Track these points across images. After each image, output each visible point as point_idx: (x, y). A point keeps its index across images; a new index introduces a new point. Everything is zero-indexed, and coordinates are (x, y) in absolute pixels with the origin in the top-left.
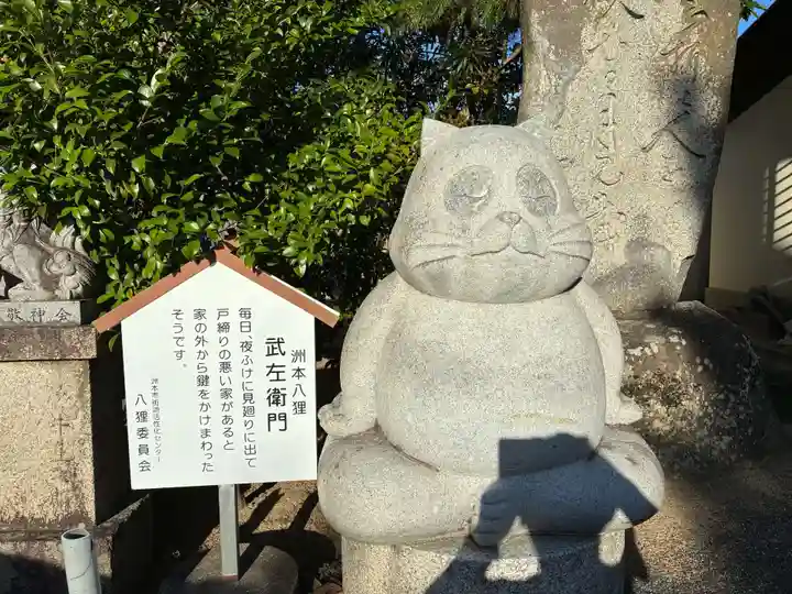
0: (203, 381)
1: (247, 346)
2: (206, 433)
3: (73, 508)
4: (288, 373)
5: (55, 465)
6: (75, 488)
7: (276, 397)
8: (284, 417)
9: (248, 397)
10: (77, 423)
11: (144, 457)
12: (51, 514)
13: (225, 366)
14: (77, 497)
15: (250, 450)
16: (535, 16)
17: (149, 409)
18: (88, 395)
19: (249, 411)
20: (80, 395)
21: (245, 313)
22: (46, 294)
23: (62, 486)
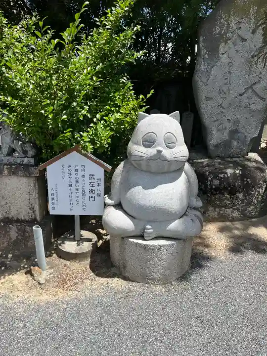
0: (70, 185)
1: (83, 176)
2: (71, 200)
3: (33, 218)
4: (96, 185)
5: (28, 205)
6: (34, 212)
7: (92, 191)
8: (94, 197)
9: (84, 191)
10: (34, 194)
11: (53, 206)
12: (27, 218)
13: (77, 182)
14: (34, 214)
15: (84, 206)
16: (201, 39)
17: (54, 192)
18: (37, 186)
19: (84, 195)
20: (35, 186)
21: (83, 167)
22: (24, 156)
23: (30, 211)
